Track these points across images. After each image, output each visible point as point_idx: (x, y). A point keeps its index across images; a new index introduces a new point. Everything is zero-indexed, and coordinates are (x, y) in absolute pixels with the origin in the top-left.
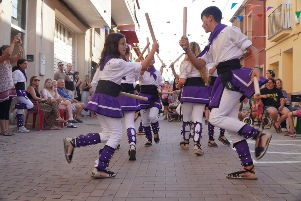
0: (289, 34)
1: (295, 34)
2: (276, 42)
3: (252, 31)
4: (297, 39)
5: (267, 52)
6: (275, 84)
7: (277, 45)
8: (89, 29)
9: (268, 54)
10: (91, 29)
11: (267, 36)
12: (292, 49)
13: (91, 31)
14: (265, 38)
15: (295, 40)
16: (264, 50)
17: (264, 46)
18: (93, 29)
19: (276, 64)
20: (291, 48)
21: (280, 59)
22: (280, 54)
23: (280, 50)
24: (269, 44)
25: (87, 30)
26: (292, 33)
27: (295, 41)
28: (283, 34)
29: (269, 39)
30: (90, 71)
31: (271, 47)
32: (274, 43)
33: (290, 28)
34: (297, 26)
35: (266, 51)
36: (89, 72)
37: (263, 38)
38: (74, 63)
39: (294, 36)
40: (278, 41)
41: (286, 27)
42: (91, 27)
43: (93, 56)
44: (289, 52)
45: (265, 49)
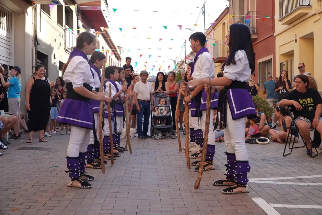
0: (308, 13)
1: (317, 14)
2: (290, 24)
3: (255, 11)
4: (319, 20)
5: (277, 38)
6: (306, 83)
7: (291, 29)
8: (32, 6)
9: (279, 41)
10: (34, 5)
11: (277, 16)
12: (312, 34)
13: (35, 9)
14: (273, 19)
15: (316, 21)
16: (273, 35)
17: (273, 30)
18: (39, 6)
19: (290, 54)
20: (311, 32)
21: (296, 48)
22: (296, 40)
23: (296, 35)
24: (279, 27)
25: (29, 7)
26: (311, 12)
27: (316, 23)
28: (300, 13)
29: (280, 20)
30: (34, 65)
31: (283, 31)
32: (286, 27)
33: (309, 5)
34: (319, 2)
35: (275, 36)
36: (32, 68)
37: (271, 20)
38: (10, 54)
39: (315, 15)
40: (293, 23)
41: (304, 4)
42: (35, 2)
43: (38, 44)
44: (309, 39)
45: (275, 34)
